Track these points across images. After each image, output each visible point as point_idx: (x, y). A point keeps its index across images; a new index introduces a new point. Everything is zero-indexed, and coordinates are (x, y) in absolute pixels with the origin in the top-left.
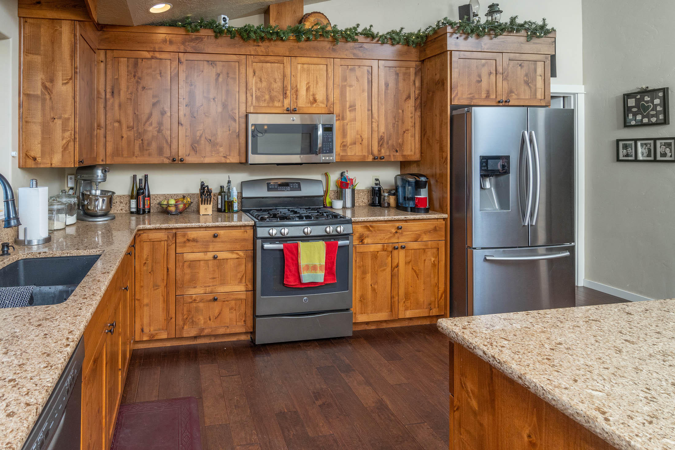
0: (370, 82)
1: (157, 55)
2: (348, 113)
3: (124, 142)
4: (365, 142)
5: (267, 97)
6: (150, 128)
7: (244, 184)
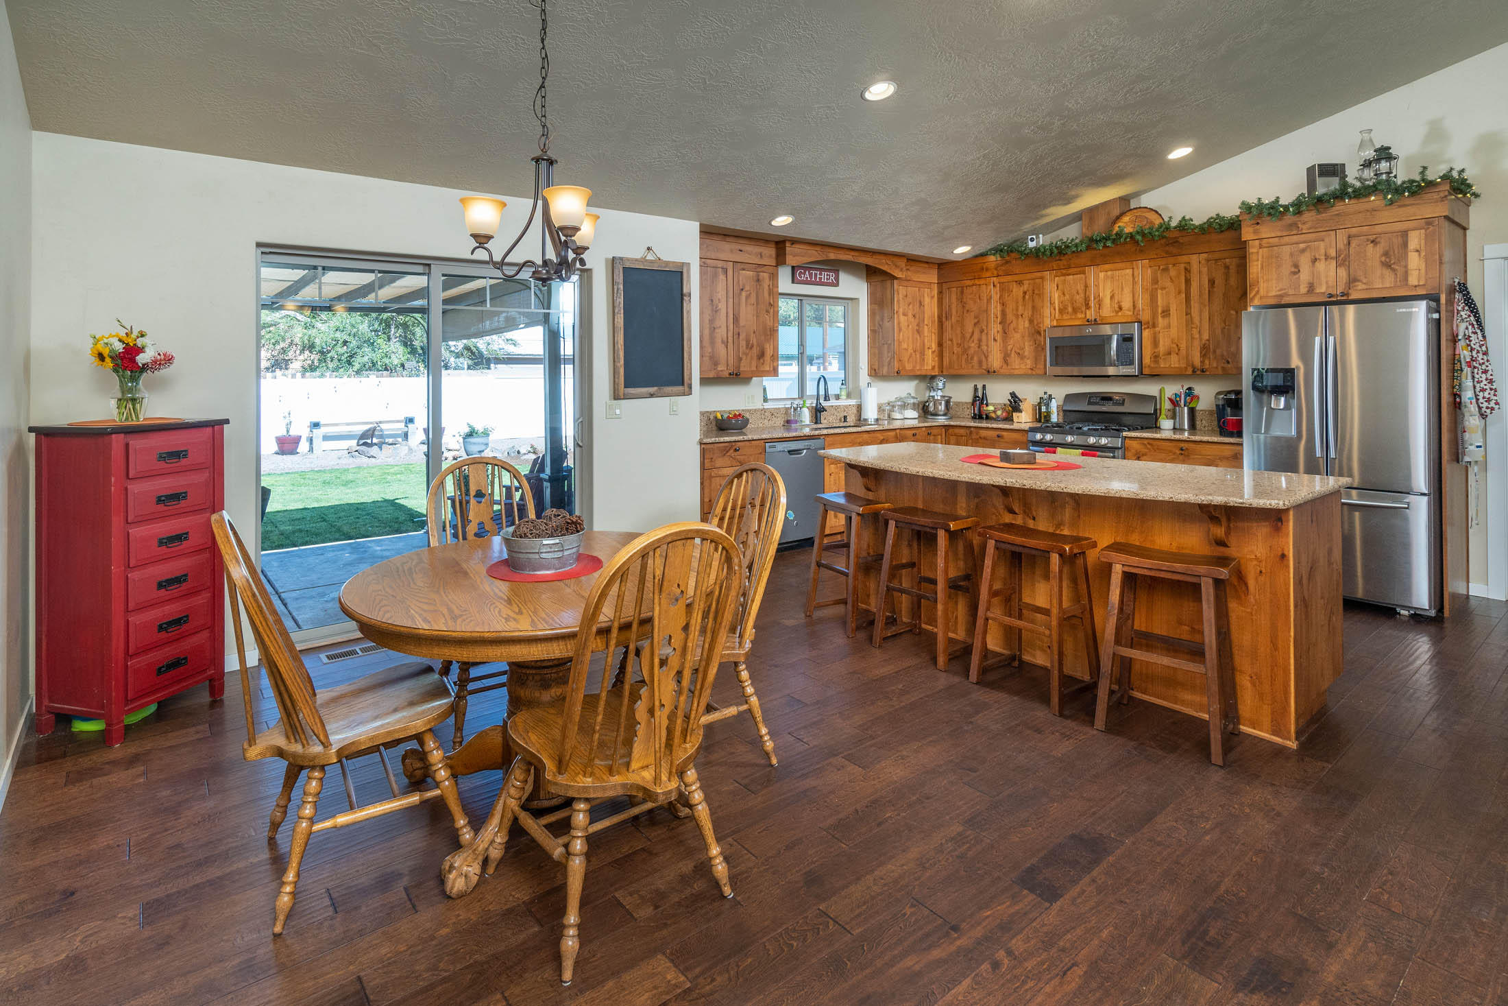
0: (1188, 281)
1: (977, 282)
2: (1160, 319)
3: (955, 357)
4: (1183, 352)
5: (1070, 309)
6: (973, 345)
7: (1069, 398)
